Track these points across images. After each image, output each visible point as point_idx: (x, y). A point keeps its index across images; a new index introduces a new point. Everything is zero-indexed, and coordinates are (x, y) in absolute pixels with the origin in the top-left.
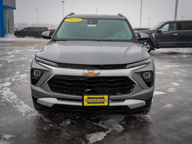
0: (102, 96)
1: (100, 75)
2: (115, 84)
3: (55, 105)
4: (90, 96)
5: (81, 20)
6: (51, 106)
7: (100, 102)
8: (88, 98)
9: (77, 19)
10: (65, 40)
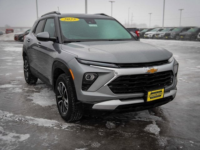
0: (160, 90)
1: (158, 71)
2: (165, 77)
3: (120, 107)
4: (153, 92)
5: (77, 20)
6: (114, 108)
7: (158, 96)
8: (151, 94)
9: (73, 18)
10: (78, 41)
